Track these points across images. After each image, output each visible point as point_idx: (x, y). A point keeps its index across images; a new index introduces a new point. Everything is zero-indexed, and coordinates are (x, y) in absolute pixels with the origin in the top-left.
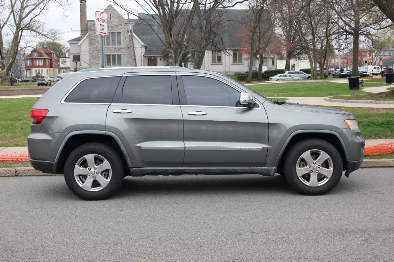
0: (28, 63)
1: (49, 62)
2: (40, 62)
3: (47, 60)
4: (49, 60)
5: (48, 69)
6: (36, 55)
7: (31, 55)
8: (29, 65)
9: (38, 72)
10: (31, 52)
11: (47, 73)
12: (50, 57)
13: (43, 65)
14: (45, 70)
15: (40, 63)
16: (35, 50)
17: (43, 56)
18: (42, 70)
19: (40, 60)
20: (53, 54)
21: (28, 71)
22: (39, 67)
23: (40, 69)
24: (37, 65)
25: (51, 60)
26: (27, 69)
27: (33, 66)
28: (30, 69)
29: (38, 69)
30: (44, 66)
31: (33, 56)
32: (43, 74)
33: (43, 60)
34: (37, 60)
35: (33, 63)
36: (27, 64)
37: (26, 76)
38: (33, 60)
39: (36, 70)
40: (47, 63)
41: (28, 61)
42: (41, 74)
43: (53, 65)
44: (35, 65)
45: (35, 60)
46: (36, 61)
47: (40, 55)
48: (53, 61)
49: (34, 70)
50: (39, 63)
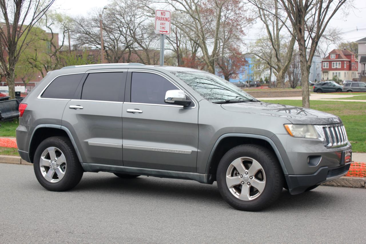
0: (326, 65)
1: (348, 64)
2: (338, 64)
3: (345, 62)
4: (348, 62)
5: (346, 72)
6: (334, 57)
7: (329, 57)
8: (326, 67)
9: (335, 75)
10: (329, 54)
11: (345, 76)
12: (349, 59)
13: (340, 67)
14: (342, 72)
15: (338, 66)
16: (334, 52)
17: (342, 58)
18: (339, 73)
19: (338, 62)
20: (352, 56)
21: (325, 74)
22: (336, 69)
23: (338, 72)
24: (335, 67)
25: (350, 62)
26: (323, 72)
27: (331, 69)
28: (327, 72)
29: (335, 72)
30: (342, 69)
31: (331, 58)
32: (340, 77)
33: (340, 62)
34: (335, 62)
35: (330, 66)
36: (324, 66)
37: (322, 79)
38: (330, 62)
39: (333, 73)
40: (345, 65)
41: (326, 64)
42: (338, 77)
43: (352, 68)
44: (332, 68)
45: (333, 62)
46: (334, 64)
47: (338, 56)
48: (352, 62)
49: (331, 72)
50: (336, 66)
